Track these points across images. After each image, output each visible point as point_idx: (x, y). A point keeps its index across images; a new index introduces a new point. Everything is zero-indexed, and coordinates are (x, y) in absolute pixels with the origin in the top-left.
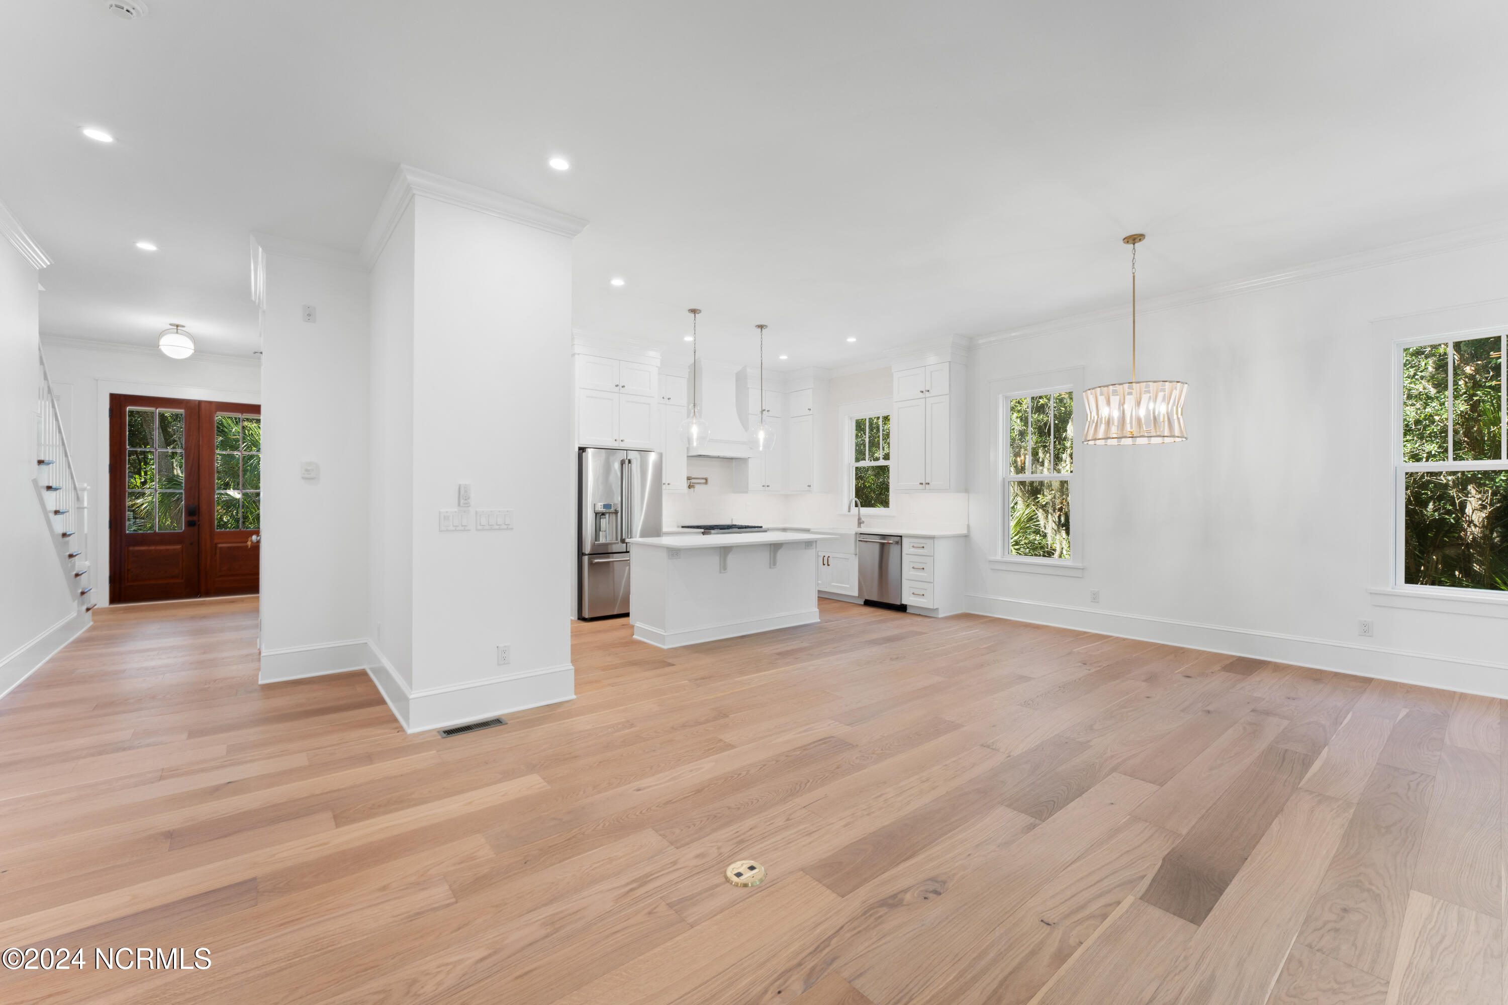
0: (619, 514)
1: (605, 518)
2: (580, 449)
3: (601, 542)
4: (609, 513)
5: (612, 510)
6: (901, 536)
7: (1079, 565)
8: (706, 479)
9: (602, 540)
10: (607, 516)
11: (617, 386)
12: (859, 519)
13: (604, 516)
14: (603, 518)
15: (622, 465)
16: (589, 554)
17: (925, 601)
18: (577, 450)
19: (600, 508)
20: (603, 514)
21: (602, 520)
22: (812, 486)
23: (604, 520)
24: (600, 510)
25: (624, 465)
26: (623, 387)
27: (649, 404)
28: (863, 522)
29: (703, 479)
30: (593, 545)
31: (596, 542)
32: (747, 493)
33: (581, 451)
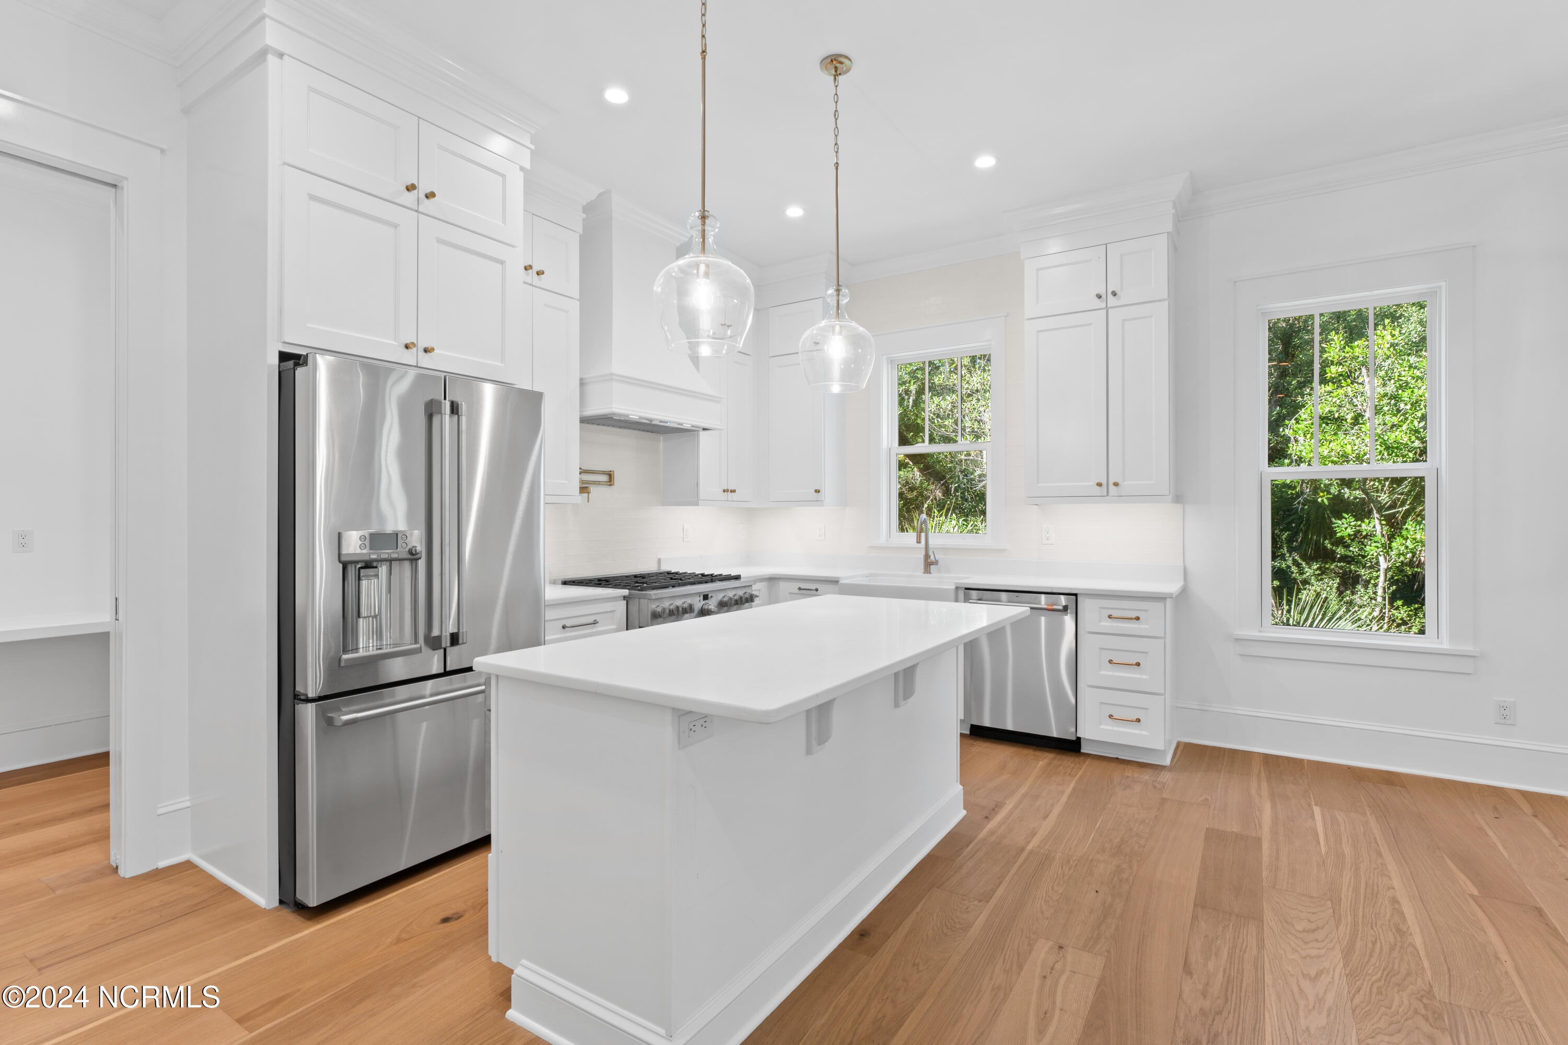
0: (422, 564)
1: (377, 576)
2: (284, 357)
3: (362, 653)
4: (390, 561)
5: (402, 552)
6: (1076, 595)
7: (1468, 648)
8: (610, 475)
9: (366, 646)
10: (383, 570)
11: (410, 188)
12: (927, 556)
13: (370, 572)
14: (368, 577)
15: (430, 417)
16: (320, 698)
17: (1146, 733)
18: (275, 360)
19: (354, 544)
20: (369, 565)
21: (364, 583)
22: (822, 491)
23: (374, 581)
24: (359, 551)
25: (436, 420)
26: (430, 195)
27: (502, 262)
28: (936, 563)
29: (603, 473)
30: (334, 667)
31: (345, 657)
32: (697, 504)
33: (290, 364)
